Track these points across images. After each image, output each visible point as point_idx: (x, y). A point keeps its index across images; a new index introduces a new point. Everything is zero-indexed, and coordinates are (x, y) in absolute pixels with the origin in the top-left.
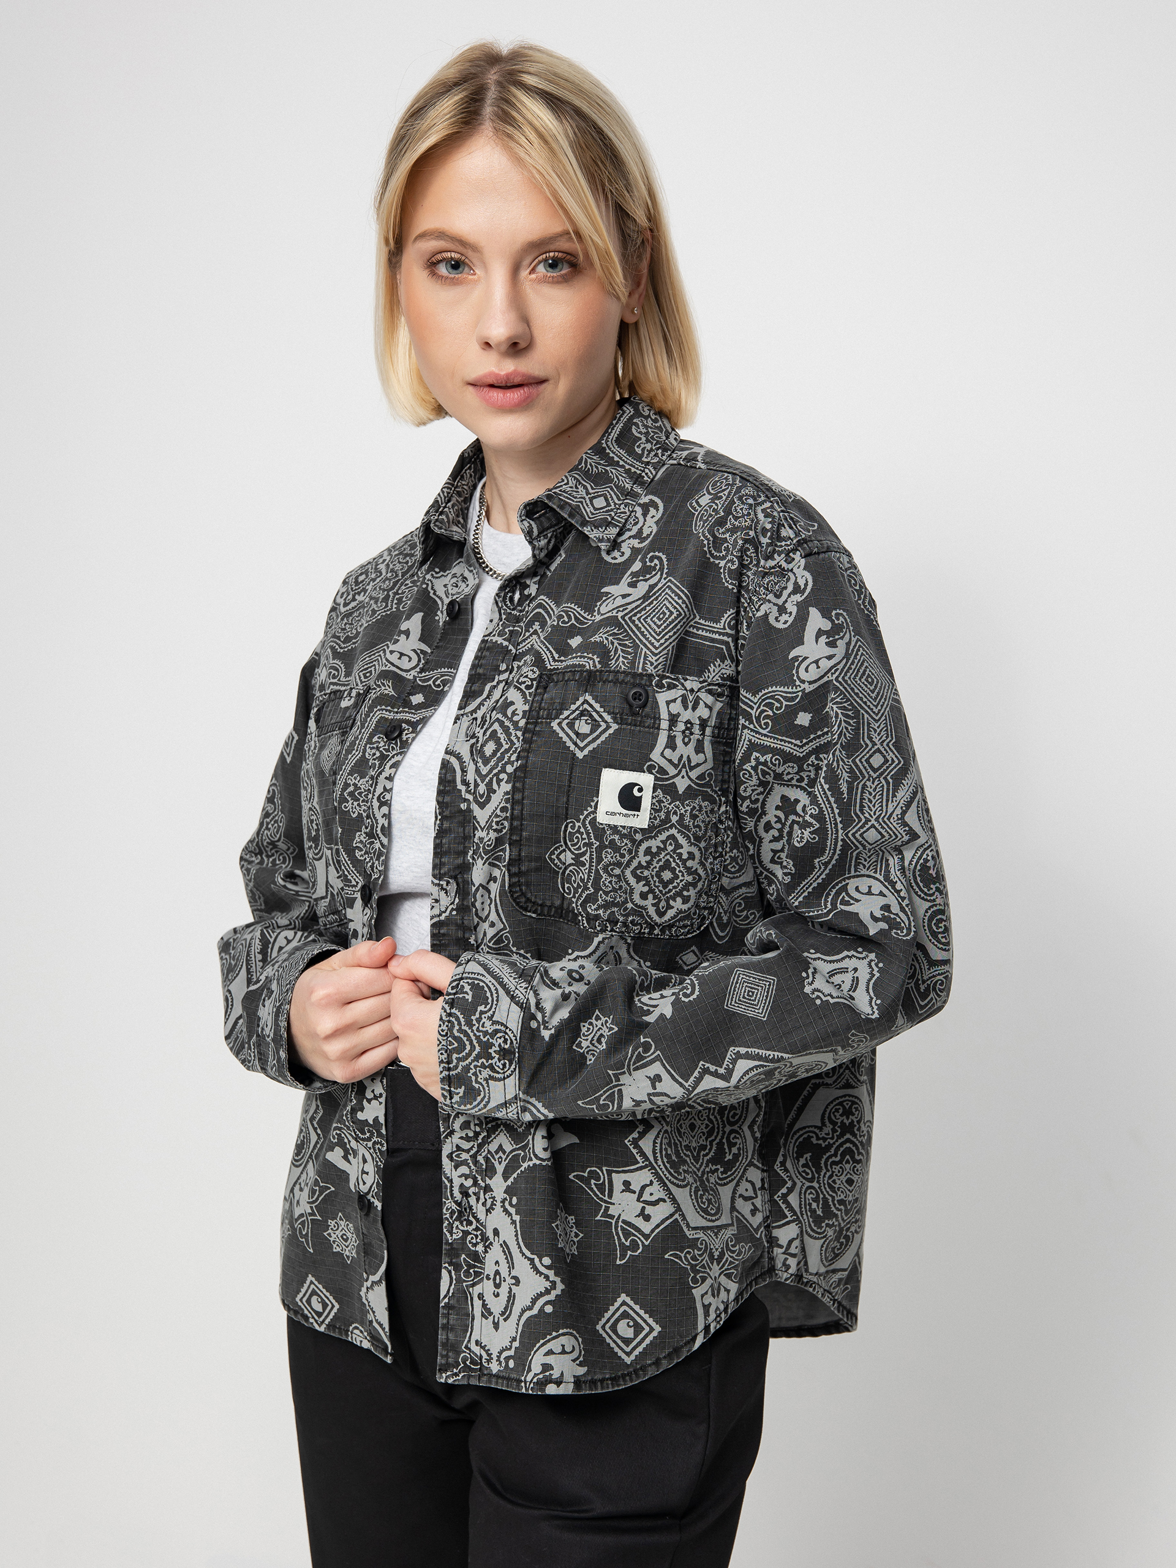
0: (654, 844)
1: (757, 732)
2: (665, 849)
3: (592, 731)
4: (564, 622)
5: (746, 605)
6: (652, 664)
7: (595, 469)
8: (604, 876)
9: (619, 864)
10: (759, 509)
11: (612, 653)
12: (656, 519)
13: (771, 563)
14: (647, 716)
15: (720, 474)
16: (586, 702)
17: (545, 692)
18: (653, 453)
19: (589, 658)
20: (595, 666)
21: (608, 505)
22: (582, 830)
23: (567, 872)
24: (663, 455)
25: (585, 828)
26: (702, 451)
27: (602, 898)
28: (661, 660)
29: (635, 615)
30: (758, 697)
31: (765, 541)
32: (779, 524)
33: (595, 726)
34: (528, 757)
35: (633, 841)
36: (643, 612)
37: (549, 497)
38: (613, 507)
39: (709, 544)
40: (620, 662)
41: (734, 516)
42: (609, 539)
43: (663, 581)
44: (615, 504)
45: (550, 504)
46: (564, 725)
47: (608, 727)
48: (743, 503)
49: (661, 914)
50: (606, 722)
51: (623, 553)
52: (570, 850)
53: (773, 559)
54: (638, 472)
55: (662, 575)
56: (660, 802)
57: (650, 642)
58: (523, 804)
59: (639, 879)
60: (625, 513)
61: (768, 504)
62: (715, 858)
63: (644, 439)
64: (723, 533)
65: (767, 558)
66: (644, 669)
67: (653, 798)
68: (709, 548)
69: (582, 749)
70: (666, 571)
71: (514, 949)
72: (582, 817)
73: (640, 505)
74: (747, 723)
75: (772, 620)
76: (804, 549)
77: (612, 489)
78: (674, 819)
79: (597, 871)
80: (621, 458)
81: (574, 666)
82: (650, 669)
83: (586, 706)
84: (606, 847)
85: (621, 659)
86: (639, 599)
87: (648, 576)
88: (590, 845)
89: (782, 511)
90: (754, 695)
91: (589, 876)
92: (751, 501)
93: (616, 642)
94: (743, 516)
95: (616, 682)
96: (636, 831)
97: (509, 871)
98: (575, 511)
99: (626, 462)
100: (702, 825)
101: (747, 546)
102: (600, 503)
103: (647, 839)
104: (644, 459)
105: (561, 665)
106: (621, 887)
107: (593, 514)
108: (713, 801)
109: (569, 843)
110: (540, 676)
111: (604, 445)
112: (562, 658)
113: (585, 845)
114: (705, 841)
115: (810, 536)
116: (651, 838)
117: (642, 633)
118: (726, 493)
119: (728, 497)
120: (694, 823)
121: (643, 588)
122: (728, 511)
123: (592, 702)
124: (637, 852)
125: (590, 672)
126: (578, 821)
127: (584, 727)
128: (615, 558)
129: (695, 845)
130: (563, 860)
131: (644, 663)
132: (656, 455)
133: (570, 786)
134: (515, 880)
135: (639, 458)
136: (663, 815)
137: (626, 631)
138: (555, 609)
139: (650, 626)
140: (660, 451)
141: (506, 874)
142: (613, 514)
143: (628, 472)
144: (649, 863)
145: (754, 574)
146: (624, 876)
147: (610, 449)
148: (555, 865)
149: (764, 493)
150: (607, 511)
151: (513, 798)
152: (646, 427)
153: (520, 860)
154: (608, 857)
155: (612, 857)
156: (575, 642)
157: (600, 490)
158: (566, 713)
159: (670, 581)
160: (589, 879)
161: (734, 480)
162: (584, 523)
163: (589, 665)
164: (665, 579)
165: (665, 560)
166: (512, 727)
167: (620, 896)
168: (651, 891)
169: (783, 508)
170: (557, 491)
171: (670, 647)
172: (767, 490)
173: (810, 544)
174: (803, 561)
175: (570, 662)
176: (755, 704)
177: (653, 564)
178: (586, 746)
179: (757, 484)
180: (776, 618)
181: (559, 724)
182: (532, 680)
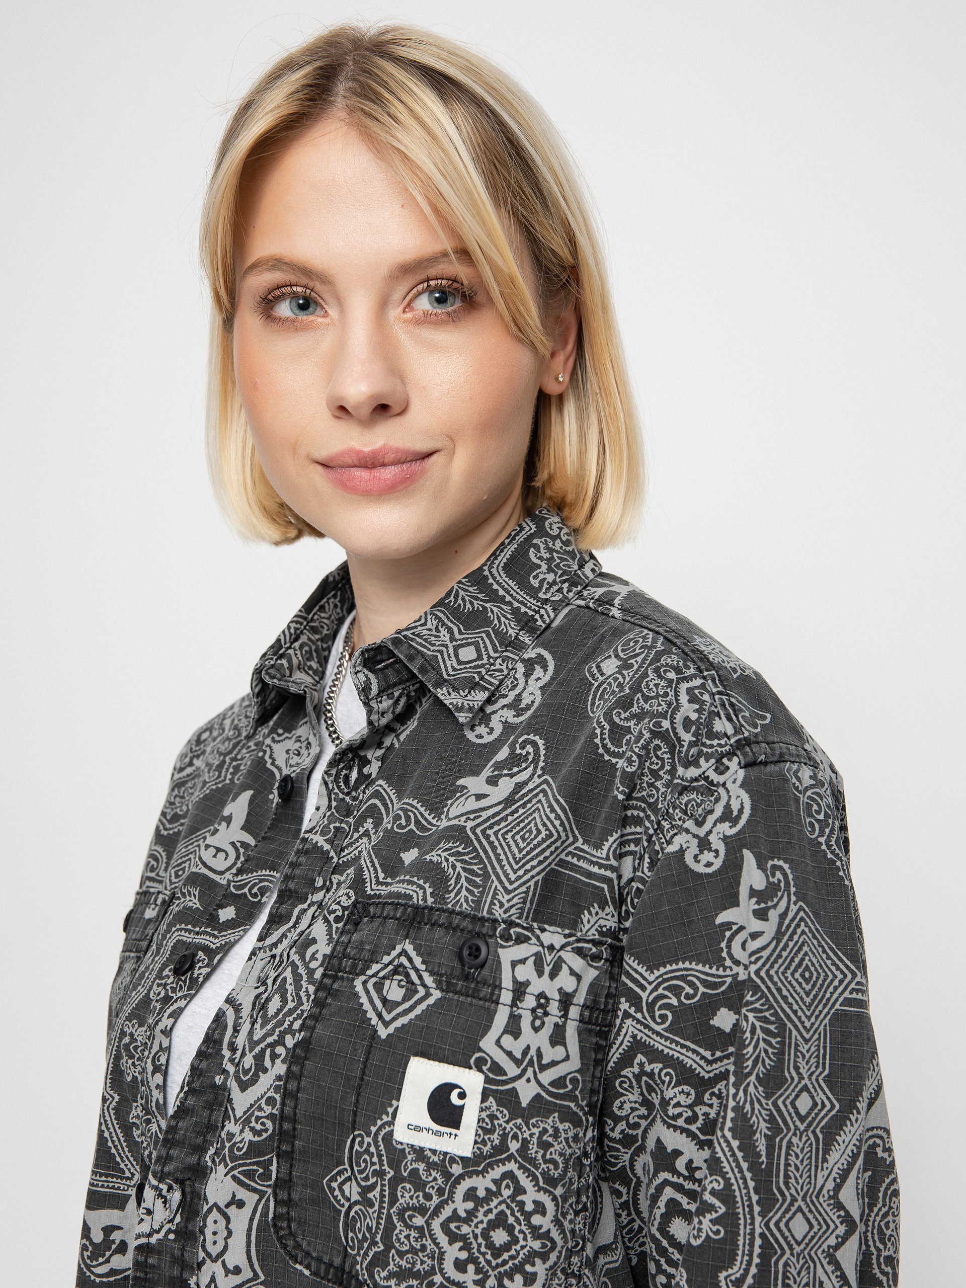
0: (482, 1184)
1: (646, 1026)
2: (498, 1193)
3: (406, 998)
4: (400, 826)
5: (651, 831)
6: (502, 905)
7: (468, 605)
8: (399, 1225)
9: (421, 1210)
10: (684, 687)
11: (452, 882)
12: (541, 683)
13: (693, 772)
15: (638, 629)
16: (404, 953)
17: (356, 930)
18: (556, 588)
19: (419, 886)
20: (425, 900)
21: (480, 657)
22: (373, 1149)
23: (352, 1213)
24: (569, 591)
25: (377, 1147)
26: (623, 591)
27: (395, 1262)
28: (516, 900)
29: (491, 827)
30: (657, 973)
31: (687, 737)
32: (711, 713)
33: (411, 991)
34: (314, 1027)
35: (447, 1175)
36: (503, 824)
37: (396, 641)
38: (485, 661)
39: (602, 734)
41: (643, 695)
42: (471, 709)
43: (536, 779)
44: (489, 657)
45: (396, 652)
46: (370, 986)
47: (428, 995)
48: (660, 677)
50: (424, 986)
51: (492, 729)
53: (698, 766)
54: (530, 613)
55: (535, 770)
56: (492, 1117)
57: (504, 872)
58: (297, 1099)
59: (453, 1238)
60: (501, 671)
61: (698, 682)
62: (577, 1213)
63: (544, 567)
64: (627, 719)
65: (687, 765)
66: (490, 912)
67: (482, 1110)
68: (602, 739)
69: (386, 1024)
70: (541, 764)
72: (373, 1129)
73: (523, 661)
74: (632, 1011)
75: (689, 859)
76: (745, 754)
77: (488, 635)
78: (514, 1146)
79: (389, 1216)
80: (508, 592)
81: (398, 895)
82: (499, 913)
83: (403, 960)
84: (403, 1180)
85: (464, 892)
86: (499, 803)
87: (515, 770)
88: (380, 1174)
89: (719, 693)
90: (651, 969)
91: (378, 1223)
92: (672, 675)
94: (657, 696)
95: (449, 927)
96: (453, 1160)
97: (275, 1194)
98: (430, 665)
99: (514, 598)
100: (560, 1160)
101: (657, 742)
102: (468, 653)
103: (470, 1174)
104: (541, 595)
105: (384, 890)
106: (424, 1248)
107: (454, 669)
108: (576, 1123)
109: (356, 1169)
110: (355, 904)
111: (486, 573)
112: (389, 880)
113: (375, 1173)
114: (563, 1186)
115: (756, 735)
116: (477, 1173)
117: (497, 856)
118: (639, 659)
119: (641, 666)
120: (544, 1156)
122: (636, 688)
123: (413, 954)
124: (452, 1193)
125: (416, 907)
126: (368, 1135)
127: (395, 992)
128: (480, 736)
129: (546, 1191)
130: (347, 1193)
131: (492, 903)
132: (560, 590)
133: (362, 1079)
134: (283, 1210)
135: (533, 592)
136: (496, 1138)
137: (475, 850)
138: (395, 802)
139: (509, 847)
140: (566, 585)
141: (272, 1199)
142: (483, 671)
143: (516, 612)
144: (471, 1214)
145: (667, 786)
146: (430, 1231)
147: (494, 578)
149: (694, 663)
150: (475, 667)
151: (285, 1088)
152: (551, 550)
153: (290, 1180)
154: (407, 1196)
155: (411, 1197)
156: (409, 857)
157: (471, 636)
158: (375, 967)
159: (546, 781)
160: (377, 1228)
161: (654, 641)
162: (440, 682)
163: (417, 898)
164: (539, 776)
165: (542, 747)
166: (305, 977)
167: (423, 1262)
168: (472, 1259)
169: (721, 689)
170: (408, 633)
171: (532, 883)
172: (701, 660)
173: (755, 748)
174: (741, 773)
175: (394, 889)
176: (650, 983)
177: (524, 752)
178: (394, 1019)
179: (687, 650)
180: (696, 857)
181: (365, 983)
182: (344, 908)
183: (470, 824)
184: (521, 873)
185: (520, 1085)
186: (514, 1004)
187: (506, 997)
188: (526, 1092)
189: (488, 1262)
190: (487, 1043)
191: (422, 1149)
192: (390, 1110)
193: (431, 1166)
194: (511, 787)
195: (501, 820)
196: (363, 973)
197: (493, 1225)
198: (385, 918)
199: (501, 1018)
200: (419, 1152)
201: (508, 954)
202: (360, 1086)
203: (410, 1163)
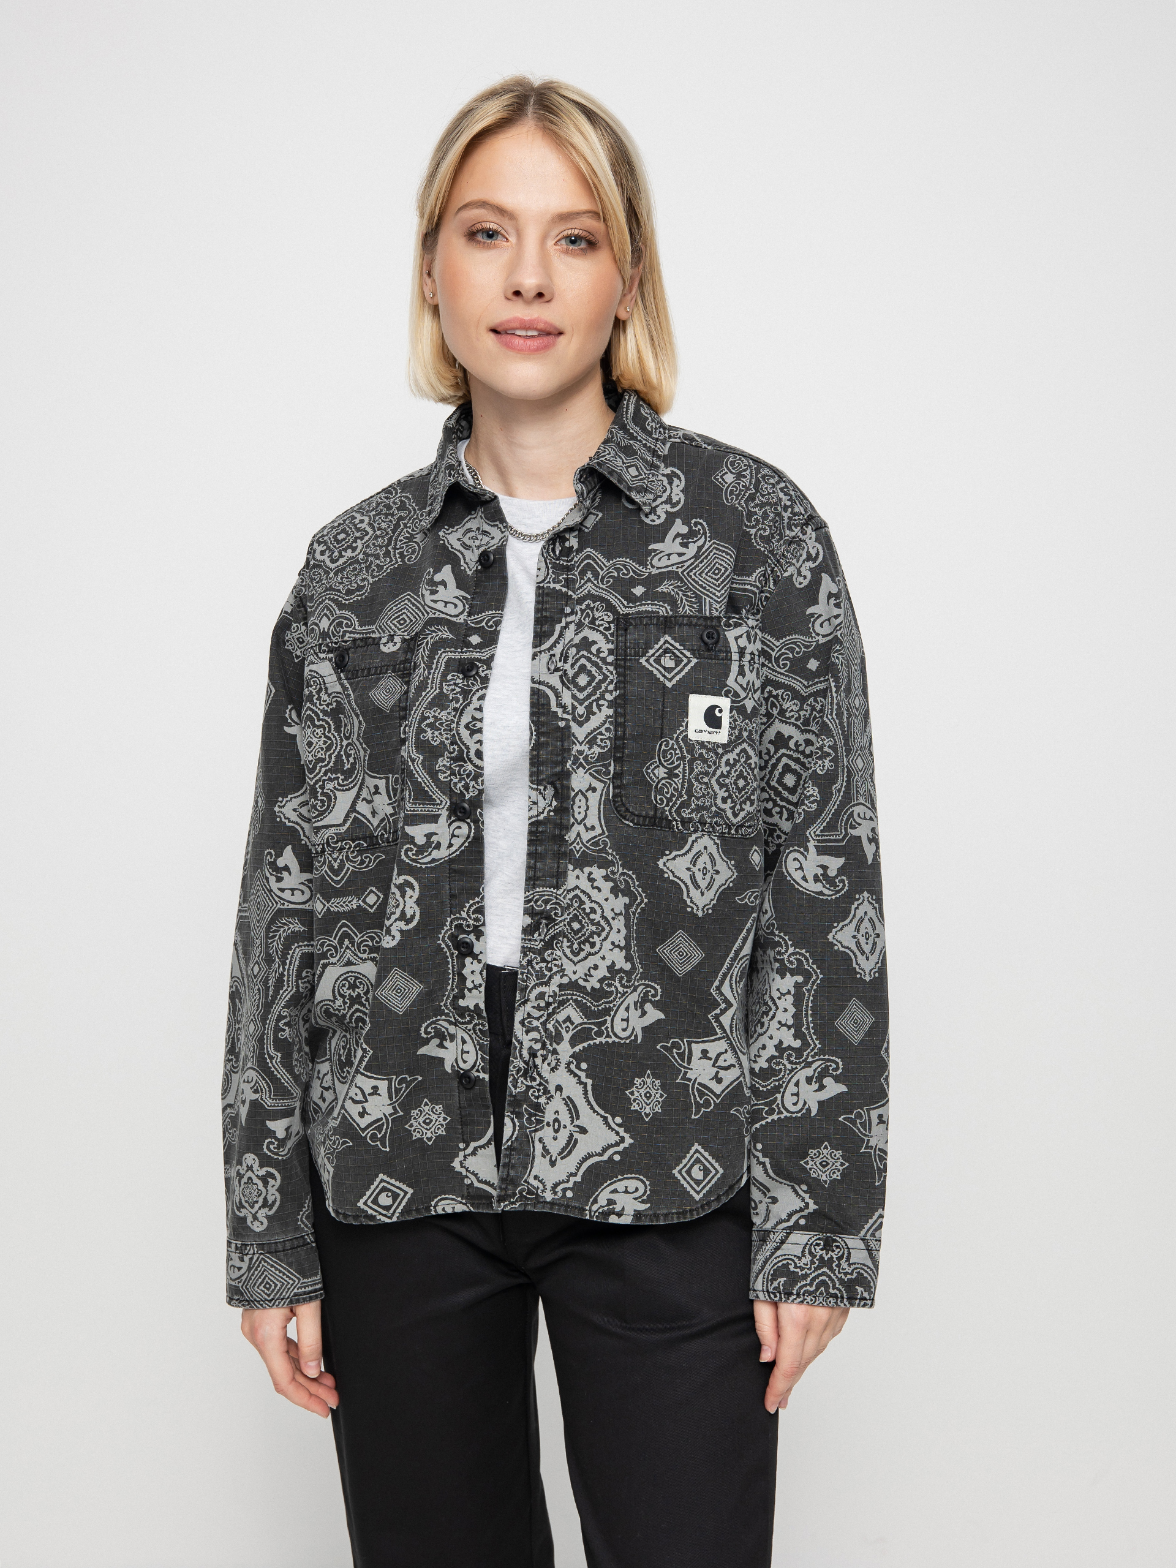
0: (731, 756)
6: (717, 610)
9: (707, 774)
14: (720, 651)
16: (666, 642)
20: (667, 612)
22: (676, 746)
29: (691, 571)
33: (678, 661)
35: (717, 754)
40: (686, 609)
46: (651, 661)
47: (689, 661)
49: (735, 815)
50: (687, 657)
52: (663, 766)
55: (706, 538)
56: (735, 721)
57: (711, 592)
59: (721, 786)
66: (710, 613)
69: (670, 680)
70: (708, 535)
71: (610, 851)
72: (675, 736)
78: (745, 734)
79: (690, 780)
82: (716, 614)
87: (695, 539)
93: (680, 593)
95: (690, 625)
96: (718, 746)
103: (726, 752)
106: (708, 793)
113: (678, 759)
116: (729, 751)
121: (692, 549)
123: (673, 642)
124: (720, 763)
126: (672, 739)
127: (669, 663)
131: (710, 610)
133: (663, 711)
137: (686, 584)
144: (729, 772)
148: (651, 778)
154: (699, 767)
158: (651, 652)
160: (683, 786)
163: (662, 612)
183: (680, 570)
184: (723, 592)
185: (746, 702)
186: (740, 660)
187: (735, 656)
188: (749, 705)
189: (737, 797)
190: (731, 681)
191: (703, 742)
192: (684, 724)
193: (709, 750)
194: (696, 549)
195: (696, 567)
196: (644, 655)
197: (738, 777)
198: (646, 625)
199: (735, 668)
200: (702, 744)
201: (731, 635)
202: (663, 714)
203: (699, 751)
